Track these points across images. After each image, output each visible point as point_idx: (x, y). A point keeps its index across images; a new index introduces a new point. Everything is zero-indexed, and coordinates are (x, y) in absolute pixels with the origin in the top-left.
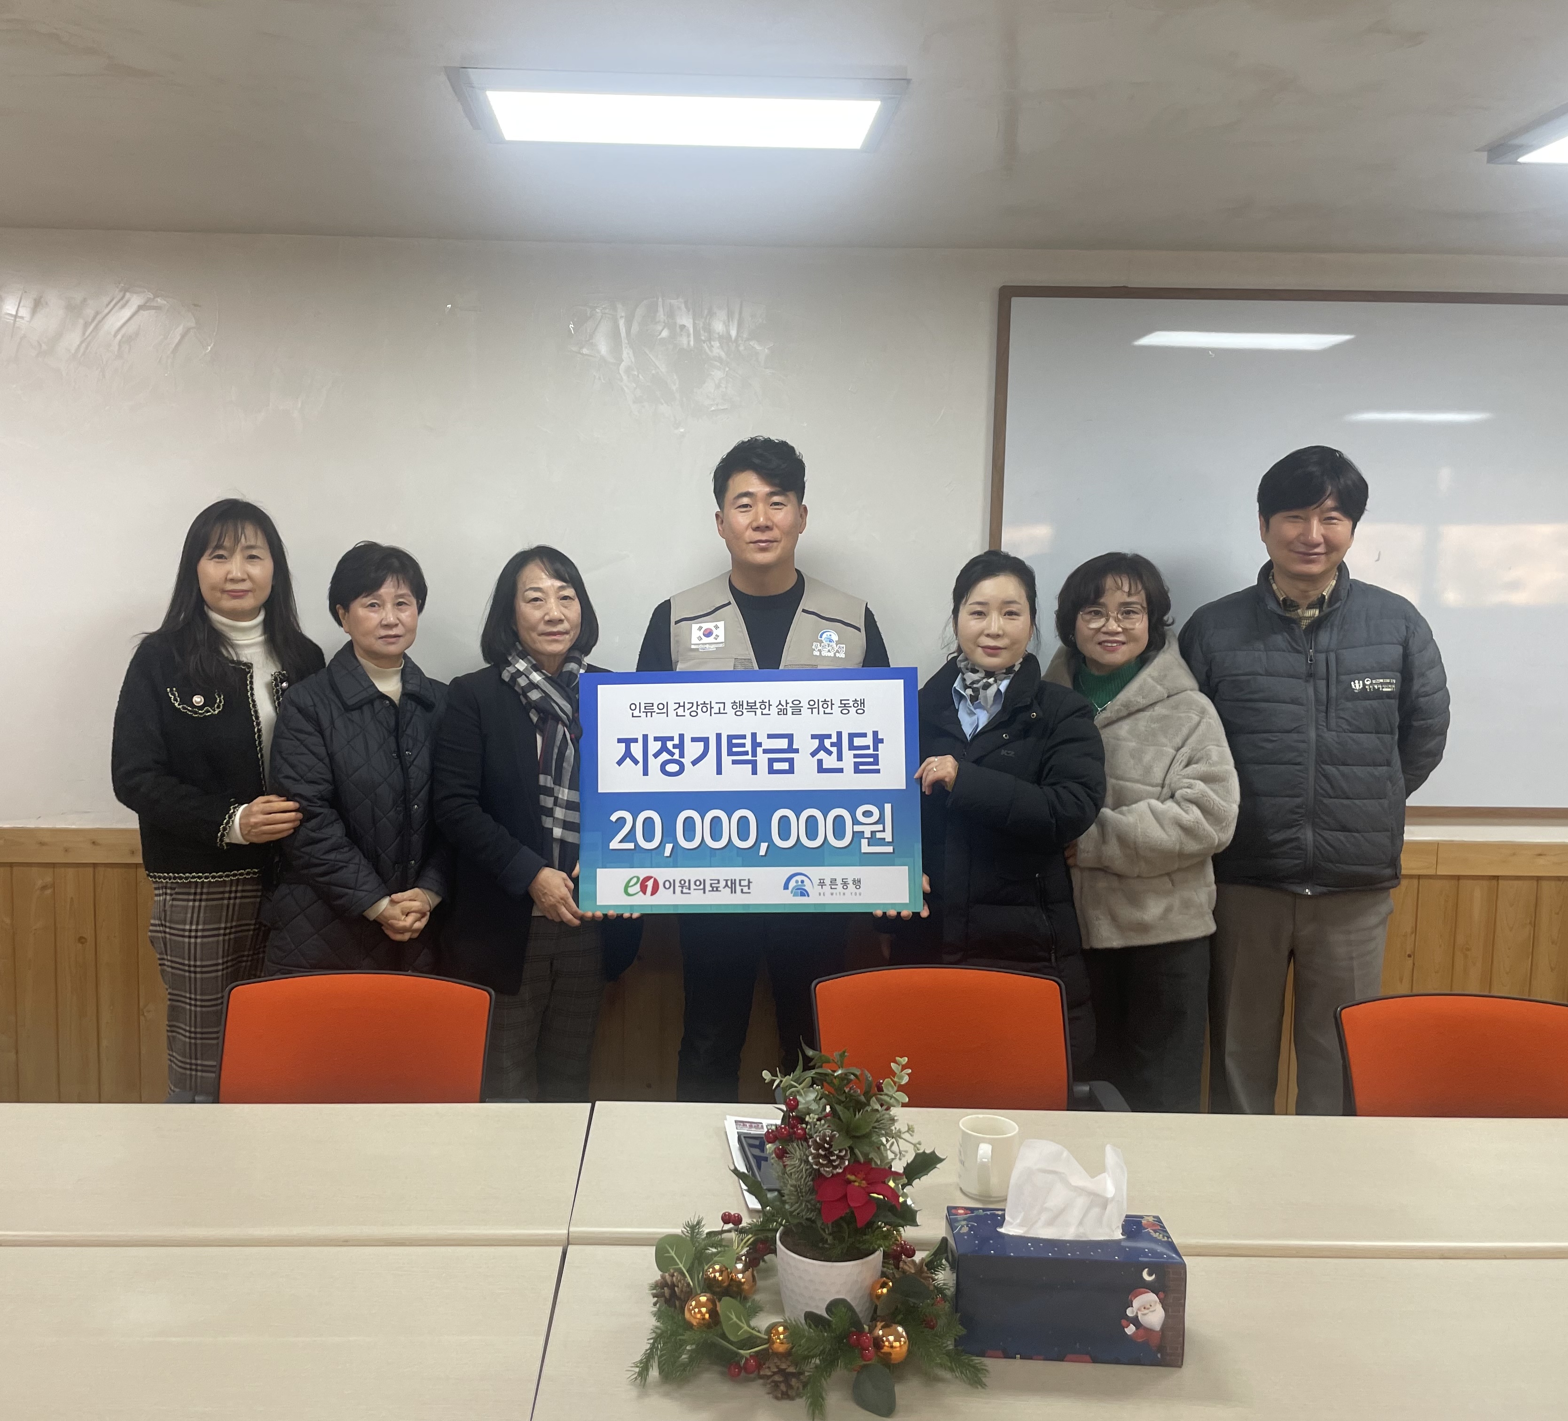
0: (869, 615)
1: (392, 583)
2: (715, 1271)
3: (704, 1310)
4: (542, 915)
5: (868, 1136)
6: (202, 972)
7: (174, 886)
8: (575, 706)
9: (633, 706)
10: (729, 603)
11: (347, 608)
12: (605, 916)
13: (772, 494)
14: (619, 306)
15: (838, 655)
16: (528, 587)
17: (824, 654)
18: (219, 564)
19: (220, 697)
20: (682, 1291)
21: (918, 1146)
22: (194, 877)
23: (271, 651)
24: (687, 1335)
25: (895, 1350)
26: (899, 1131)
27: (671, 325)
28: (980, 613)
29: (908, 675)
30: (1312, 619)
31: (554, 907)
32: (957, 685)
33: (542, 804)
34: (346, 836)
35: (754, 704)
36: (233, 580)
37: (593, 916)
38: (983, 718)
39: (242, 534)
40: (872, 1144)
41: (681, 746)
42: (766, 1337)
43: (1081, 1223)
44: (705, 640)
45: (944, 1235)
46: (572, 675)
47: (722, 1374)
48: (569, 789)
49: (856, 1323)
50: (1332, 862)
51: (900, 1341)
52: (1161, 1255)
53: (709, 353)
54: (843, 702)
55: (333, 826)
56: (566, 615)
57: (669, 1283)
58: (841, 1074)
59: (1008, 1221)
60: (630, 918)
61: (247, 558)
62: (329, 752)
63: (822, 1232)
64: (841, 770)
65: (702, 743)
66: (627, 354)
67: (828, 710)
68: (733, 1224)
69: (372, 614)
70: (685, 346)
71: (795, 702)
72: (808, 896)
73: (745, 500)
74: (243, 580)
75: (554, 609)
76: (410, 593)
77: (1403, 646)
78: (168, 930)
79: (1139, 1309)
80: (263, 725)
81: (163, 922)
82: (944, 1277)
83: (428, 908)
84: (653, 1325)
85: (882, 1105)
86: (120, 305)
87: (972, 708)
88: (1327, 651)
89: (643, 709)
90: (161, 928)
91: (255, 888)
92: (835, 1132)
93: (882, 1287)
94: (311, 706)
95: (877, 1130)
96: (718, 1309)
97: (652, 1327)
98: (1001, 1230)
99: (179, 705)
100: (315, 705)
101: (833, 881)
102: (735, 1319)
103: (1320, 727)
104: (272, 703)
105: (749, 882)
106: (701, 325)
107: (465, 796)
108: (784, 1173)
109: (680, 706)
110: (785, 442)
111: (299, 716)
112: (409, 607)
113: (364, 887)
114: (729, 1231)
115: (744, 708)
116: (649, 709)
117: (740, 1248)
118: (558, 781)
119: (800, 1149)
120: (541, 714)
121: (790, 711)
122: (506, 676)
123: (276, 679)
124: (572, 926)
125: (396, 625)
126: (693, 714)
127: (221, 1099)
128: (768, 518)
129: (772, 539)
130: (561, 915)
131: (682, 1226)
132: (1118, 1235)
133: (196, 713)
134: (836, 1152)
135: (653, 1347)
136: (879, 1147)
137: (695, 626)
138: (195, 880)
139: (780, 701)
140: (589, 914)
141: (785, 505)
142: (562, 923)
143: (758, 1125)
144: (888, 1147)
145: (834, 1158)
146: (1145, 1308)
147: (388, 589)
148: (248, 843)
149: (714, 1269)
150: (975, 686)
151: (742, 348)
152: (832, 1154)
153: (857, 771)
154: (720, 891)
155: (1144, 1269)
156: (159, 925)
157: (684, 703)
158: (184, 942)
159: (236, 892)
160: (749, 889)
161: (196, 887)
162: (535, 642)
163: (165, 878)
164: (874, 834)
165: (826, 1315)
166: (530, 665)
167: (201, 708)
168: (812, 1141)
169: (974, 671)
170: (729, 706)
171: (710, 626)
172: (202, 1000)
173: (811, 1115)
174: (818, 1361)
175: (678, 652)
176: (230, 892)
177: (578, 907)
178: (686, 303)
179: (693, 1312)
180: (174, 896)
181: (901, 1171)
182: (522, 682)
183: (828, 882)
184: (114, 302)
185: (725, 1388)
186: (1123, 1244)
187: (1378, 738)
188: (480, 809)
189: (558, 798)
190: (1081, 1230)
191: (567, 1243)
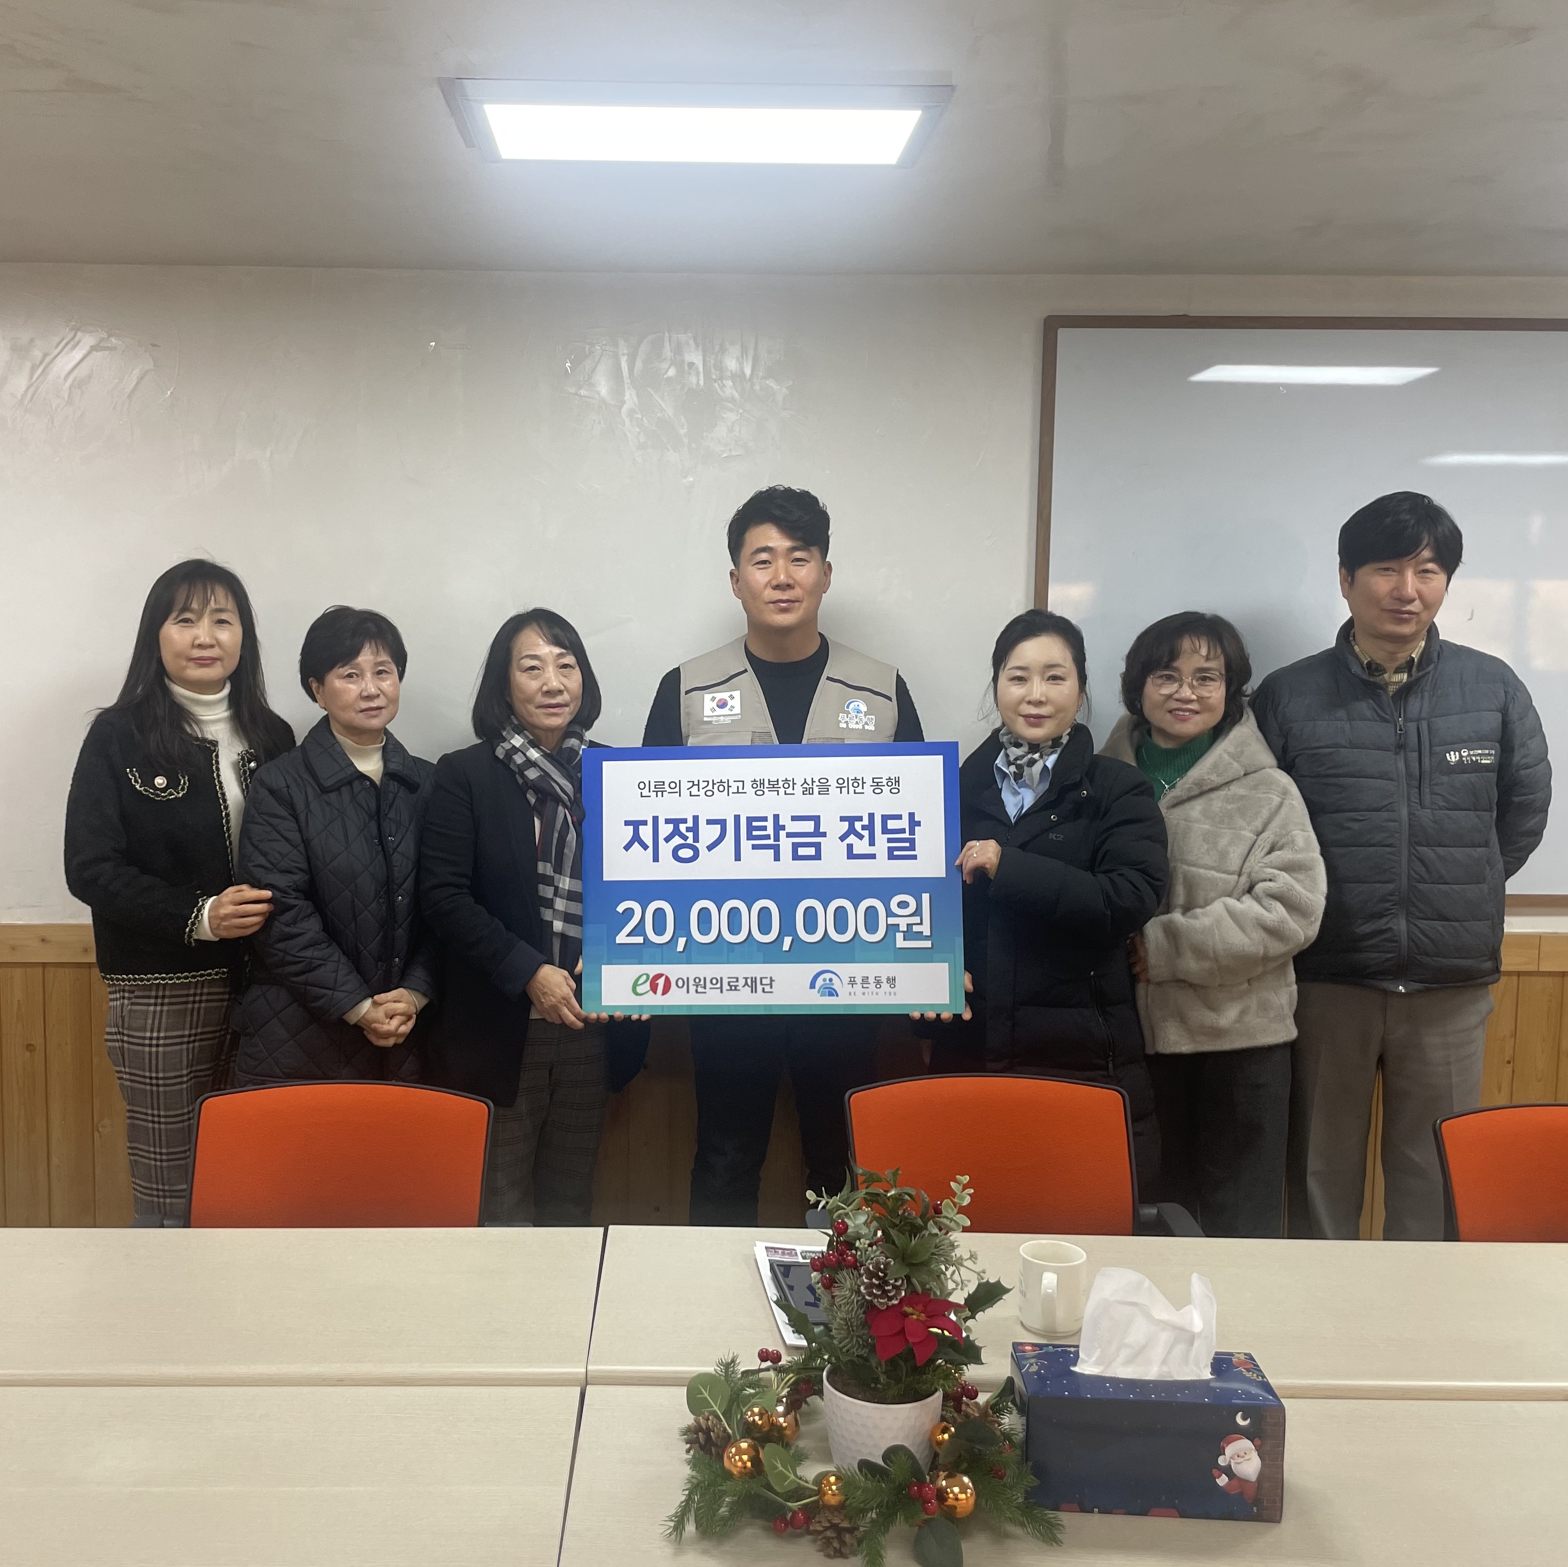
0: (900, 683)
1: (370, 650)
2: (753, 1414)
3: (745, 1457)
4: (541, 1017)
5: (926, 1264)
6: (164, 1085)
7: (132, 988)
8: (578, 787)
9: (641, 785)
10: (746, 671)
11: (321, 681)
12: (611, 1017)
13: (794, 549)
14: (622, 343)
15: (867, 727)
16: (525, 654)
17: (852, 726)
18: (185, 628)
19: (184, 778)
20: (718, 1437)
21: (982, 1274)
22: (156, 979)
23: (237, 729)
24: (727, 1486)
25: (960, 1502)
26: (961, 1258)
27: (679, 364)
28: (1020, 679)
29: (948, 750)
30: (1400, 684)
31: (555, 1008)
32: (1000, 762)
33: (541, 894)
34: (323, 931)
35: (776, 783)
36: (200, 646)
37: (598, 1018)
38: (1028, 798)
39: (211, 596)
40: (931, 1272)
41: (695, 829)
42: (816, 1488)
43: (1164, 1362)
44: (719, 711)
45: (1009, 1375)
46: (573, 752)
47: (766, 1529)
48: (571, 877)
49: (916, 1471)
50: (1428, 955)
51: (966, 1493)
52: (1256, 1397)
53: (720, 392)
54: (875, 780)
55: (308, 920)
56: (565, 685)
57: (704, 1427)
58: (895, 1194)
59: (1083, 1360)
60: (639, 1020)
61: (215, 623)
62: (305, 838)
63: (876, 1370)
64: (873, 856)
65: (719, 826)
66: (630, 396)
67: (859, 790)
68: (771, 1362)
69: (351, 686)
70: (694, 387)
71: (822, 781)
72: (837, 995)
73: (764, 556)
74: (212, 646)
75: (553, 678)
76: (390, 660)
77: (1502, 713)
78: (126, 1038)
79: (1232, 1458)
80: (232, 809)
81: (121, 1030)
82: (1011, 1421)
83: (415, 1011)
84: (689, 1475)
85: (940, 1230)
86: (70, 346)
87: (1016, 787)
88: (1418, 720)
89: (652, 788)
90: (119, 1037)
91: (221, 990)
92: (889, 1259)
93: (943, 1432)
94: (284, 787)
95: (936, 1257)
96: (761, 1456)
97: (687, 1476)
98: (1075, 1369)
99: (140, 787)
100: (288, 787)
101: (865, 980)
102: (781, 1468)
103: (1412, 804)
104: (239, 785)
105: (772, 980)
106: (712, 362)
107: (457, 886)
108: (833, 1304)
109: (693, 785)
110: (807, 492)
111: (271, 799)
112: (389, 675)
113: (343, 988)
114: (767, 1369)
115: (765, 787)
116: (659, 788)
117: (780, 1389)
118: (558, 869)
119: (850, 1278)
120: (539, 795)
121: (816, 790)
122: (500, 753)
123: (243, 759)
124: (576, 1029)
125: (378, 696)
126: (709, 793)
127: (192, 1224)
128: (789, 576)
129: (793, 599)
130: (563, 1017)
131: (715, 1364)
132: (1207, 1375)
133: (158, 796)
134: (891, 1282)
135: (689, 1499)
136: (938, 1276)
137: (708, 697)
138: (158, 981)
139: (805, 779)
140: (594, 1015)
141: (808, 562)
142: (564, 1026)
143: (792, 1252)
144: (949, 1276)
145: (890, 1288)
146: (1238, 1456)
147: (366, 657)
148: (217, 939)
149: (752, 1411)
150: (1019, 762)
151: (757, 387)
152: (887, 1284)
153: (891, 857)
154: (739, 990)
155: (1238, 1413)
156: (116, 1033)
157: (699, 781)
158: (143, 1052)
159: (201, 994)
160: (771, 987)
161: (157, 990)
162: (531, 716)
163: (123, 980)
164: (909, 927)
165: (882, 1463)
166: (526, 741)
167: (164, 790)
168: (863, 1270)
169: (1018, 745)
170: (748, 785)
171: (725, 696)
172: (166, 1117)
173: (862, 1240)
174: (874, 1516)
175: (689, 725)
176: (195, 995)
177: (581, 1007)
178: (695, 339)
179: (733, 1460)
180: (134, 1000)
181: (962, 1302)
182: (519, 759)
183: (859, 980)
184: (64, 342)
185: (768, 1544)
186: (1212, 1384)
187: (1478, 816)
188: (472, 900)
189: (558, 887)
190: (1165, 1369)
191: (585, 1383)
